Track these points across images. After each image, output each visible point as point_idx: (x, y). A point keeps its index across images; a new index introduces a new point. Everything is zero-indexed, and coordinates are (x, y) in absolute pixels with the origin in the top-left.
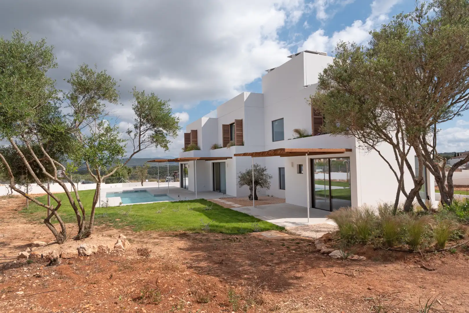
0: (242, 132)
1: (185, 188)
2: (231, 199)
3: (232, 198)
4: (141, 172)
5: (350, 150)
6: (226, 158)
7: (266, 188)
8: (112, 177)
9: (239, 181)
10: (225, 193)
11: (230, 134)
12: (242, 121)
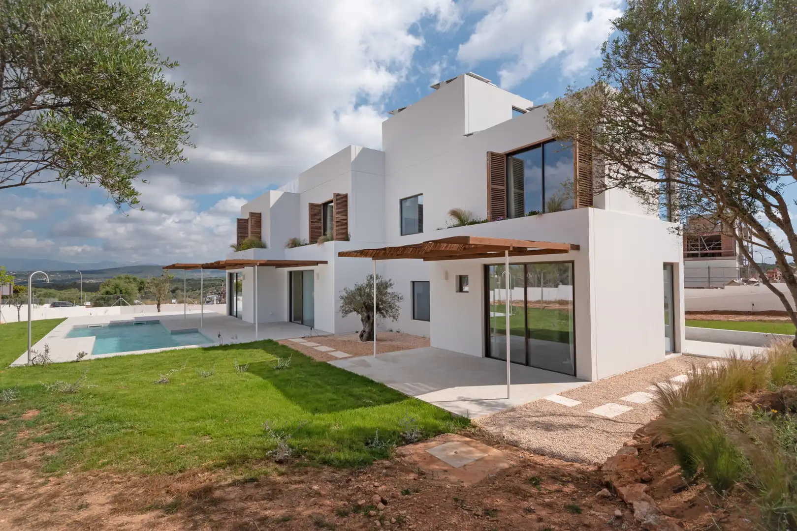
0: (344, 217)
1: (236, 316)
2: (325, 339)
3: (326, 336)
4: (156, 287)
5: (577, 248)
6: (316, 263)
7: (392, 318)
9: (342, 305)
10: (312, 326)
11: (322, 221)
12: (346, 196)
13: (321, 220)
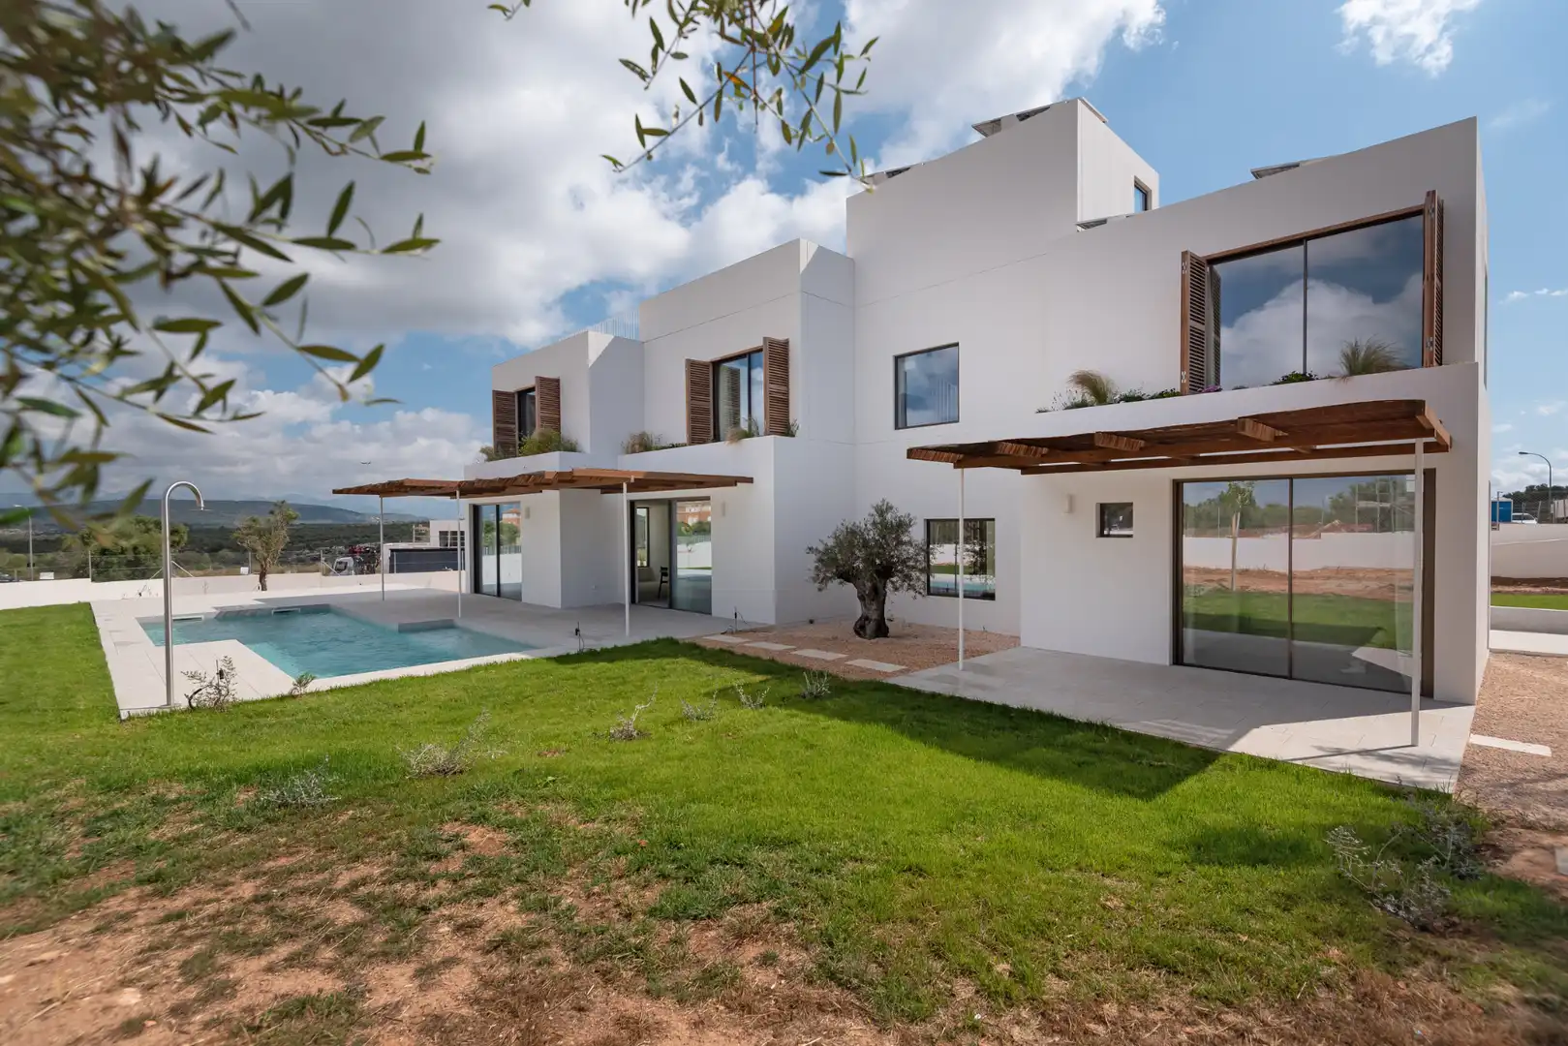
0: (783, 388)
1: (498, 594)
3: (766, 630)
4: (261, 537)
6: (735, 481)
8: (104, 558)
10: (701, 611)
11: (711, 398)
12: (785, 345)
13: (708, 395)
